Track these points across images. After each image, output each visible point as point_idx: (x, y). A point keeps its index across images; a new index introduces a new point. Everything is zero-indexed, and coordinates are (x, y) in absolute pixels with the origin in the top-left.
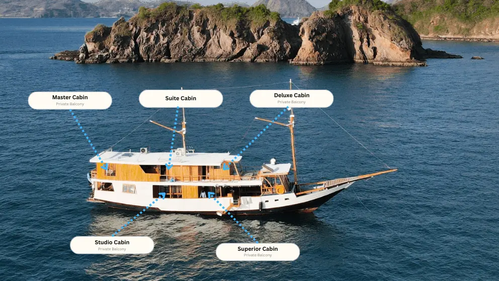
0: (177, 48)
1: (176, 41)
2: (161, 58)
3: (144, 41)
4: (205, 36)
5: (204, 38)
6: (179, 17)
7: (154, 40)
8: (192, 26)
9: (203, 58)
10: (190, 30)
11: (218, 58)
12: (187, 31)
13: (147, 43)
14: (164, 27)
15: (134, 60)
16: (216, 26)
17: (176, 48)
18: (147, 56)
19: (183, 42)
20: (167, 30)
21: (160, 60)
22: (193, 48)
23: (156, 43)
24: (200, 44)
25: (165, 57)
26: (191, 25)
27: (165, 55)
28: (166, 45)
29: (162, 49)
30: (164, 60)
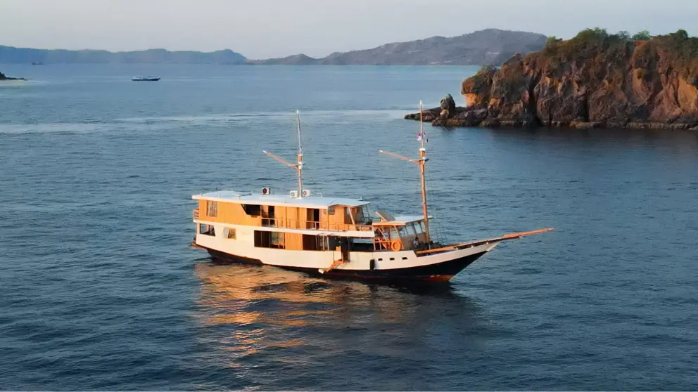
0: (601, 103)
1: (601, 93)
2: (572, 120)
3: (546, 92)
4: (652, 85)
5: (649, 88)
6: (608, 54)
7: (562, 90)
8: (631, 68)
9: (644, 122)
10: (625, 74)
11: (671, 122)
12: (620, 76)
13: (551, 94)
14: (582, 69)
15: (525, 122)
16: (670, 69)
17: (598, 104)
18: (548, 117)
19: (611, 95)
20: (586, 74)
21: (569, 123)
22: (629, 104)
23: (565, 95)
24: (643, 99)
25: (579, 118)
26: (628, 67)
27: (578, 115)
28: (582, 98)
29: (575, 105)
30: (575, 123)
